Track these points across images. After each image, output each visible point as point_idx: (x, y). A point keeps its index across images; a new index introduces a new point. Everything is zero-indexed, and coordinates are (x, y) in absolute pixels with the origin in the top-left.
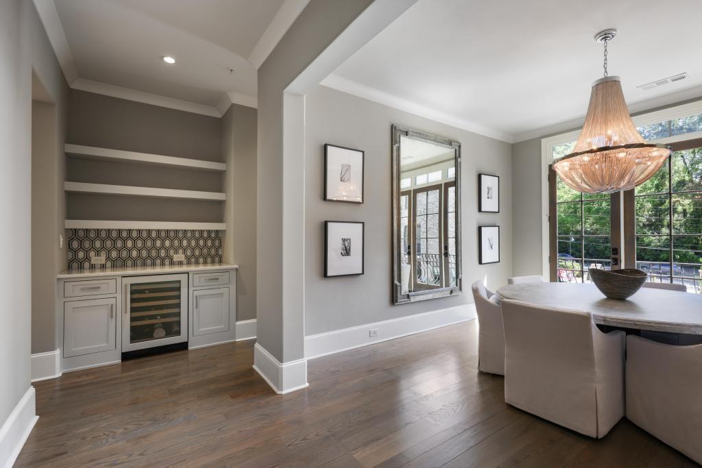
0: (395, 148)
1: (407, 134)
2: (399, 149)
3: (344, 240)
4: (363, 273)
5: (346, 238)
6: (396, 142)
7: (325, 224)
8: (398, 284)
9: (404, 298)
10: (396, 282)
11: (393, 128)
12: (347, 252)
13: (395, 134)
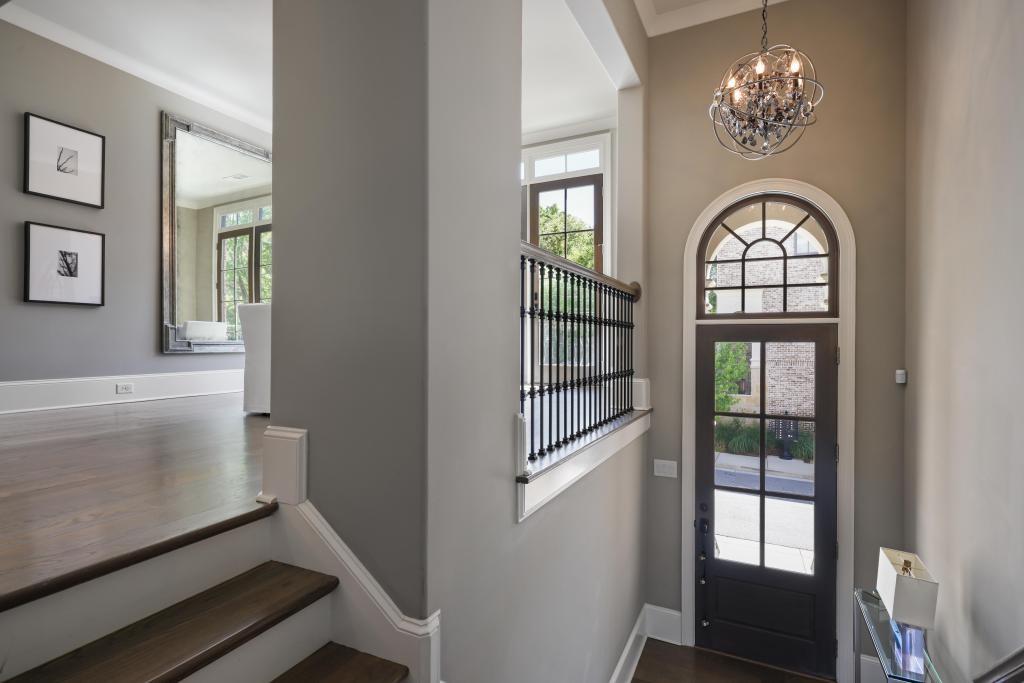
0: (166, 143)
1: (188, 128)
2: (172, 146)
3: (64, 254)
4: (103, 304)
5: (69, 250)
6: (167, 136)
7: (27, 226)
8: (170, 326)
9: (182, 346)
10: (166, 322)
11: (163, 116)
12: (70, 270)
13: (167, 126)
